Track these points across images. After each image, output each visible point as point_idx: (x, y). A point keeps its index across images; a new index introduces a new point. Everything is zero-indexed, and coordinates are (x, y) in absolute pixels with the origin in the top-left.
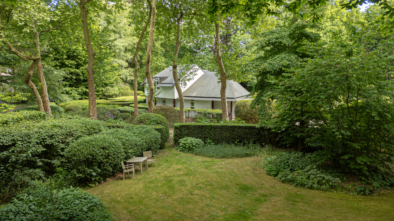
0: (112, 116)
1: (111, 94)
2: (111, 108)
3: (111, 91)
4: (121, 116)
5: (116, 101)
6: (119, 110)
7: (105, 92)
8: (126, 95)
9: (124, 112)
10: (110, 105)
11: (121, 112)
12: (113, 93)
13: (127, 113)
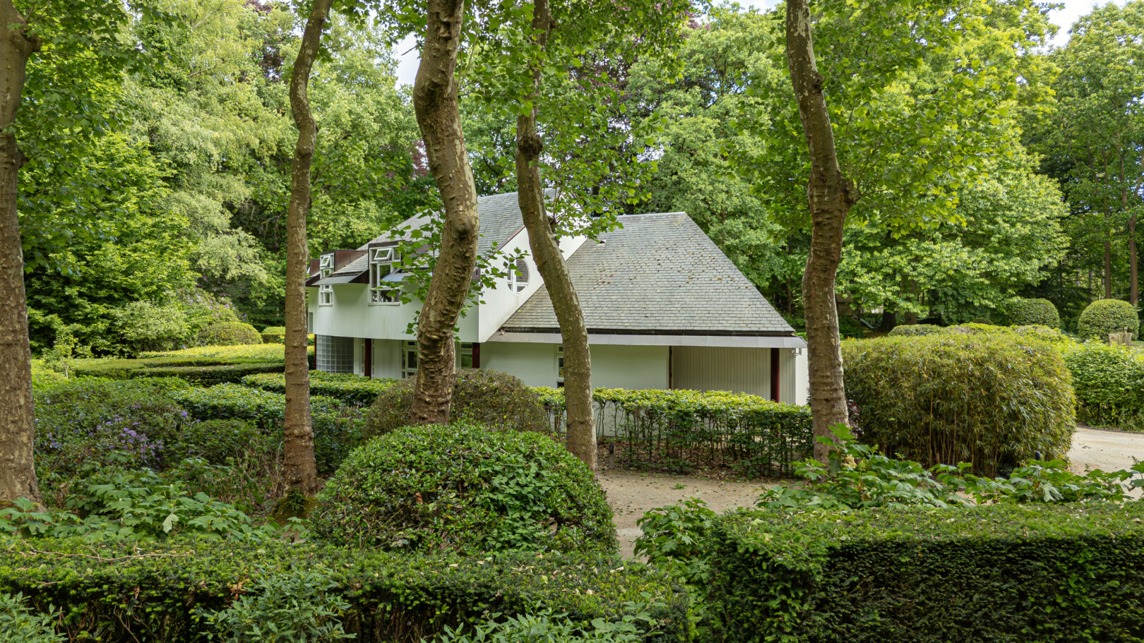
0: (144, 439)
1: (151, 334)
2: (139, 393)
3: (151, 321)
4: (200, 440)
5: (173, 360)
6: (185, 403)
7: (125, 324)
8: (224, 340)
9: (214, 417)
10: (138, 379)
11: (201, 413)
12: (161, 329)
13: (235, 422)
